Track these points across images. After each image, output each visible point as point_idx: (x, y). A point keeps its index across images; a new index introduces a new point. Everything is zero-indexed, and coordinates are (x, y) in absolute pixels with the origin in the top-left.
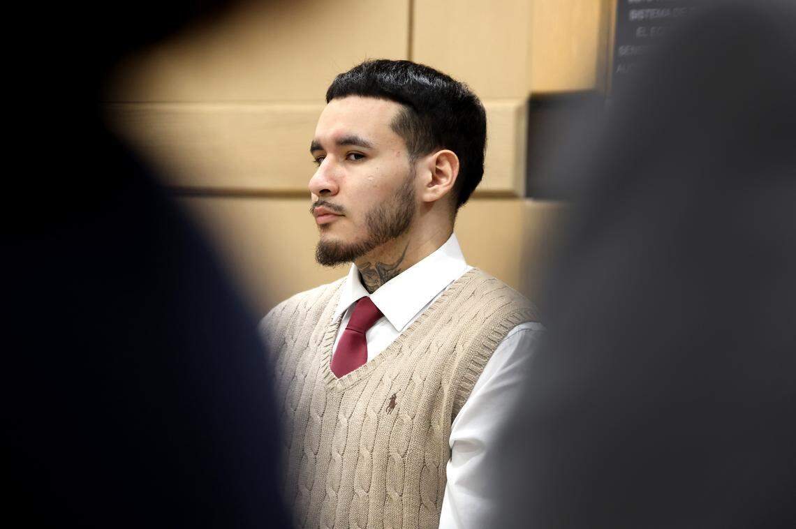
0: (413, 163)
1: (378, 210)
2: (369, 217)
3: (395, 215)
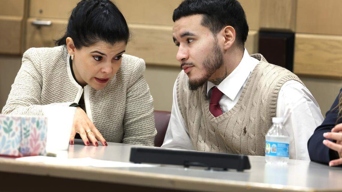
0: (215, 36)
1: (206, 60)
2: (204, 64)
3: (215, 61)
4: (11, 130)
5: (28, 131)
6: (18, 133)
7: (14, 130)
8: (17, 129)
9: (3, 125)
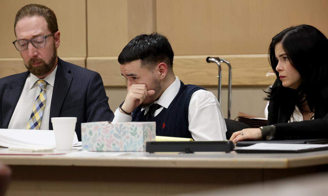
4: (136, 134)
5: (147, 133)
6: (142, 135)
7: (139, 133)
8: (141, 132)
9: (130, 131)
